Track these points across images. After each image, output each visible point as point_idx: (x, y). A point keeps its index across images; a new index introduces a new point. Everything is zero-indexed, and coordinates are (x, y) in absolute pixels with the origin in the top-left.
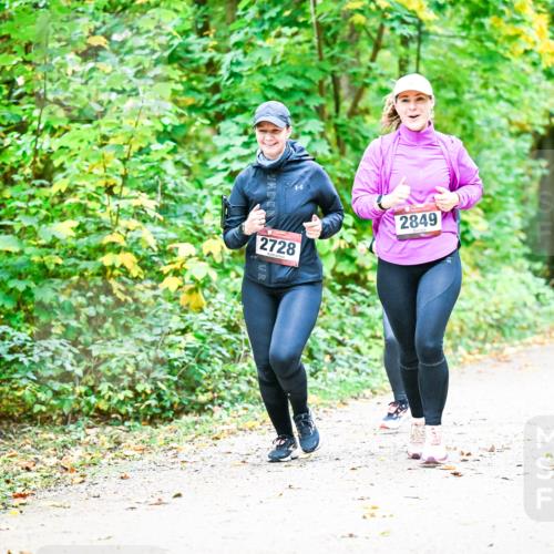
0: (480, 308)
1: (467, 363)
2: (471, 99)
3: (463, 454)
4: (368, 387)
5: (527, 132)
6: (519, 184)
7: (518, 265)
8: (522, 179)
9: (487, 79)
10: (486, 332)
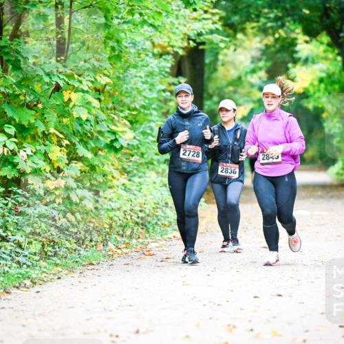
0: (127, 207)
1: (116, 256)
2: (119, 24)
3: (111, 336)
4: (29, 278)
5: (168, 53)
6: (162, 99)
7: (160, 170)
8: (164, 94)
9: (133, 5)
10: (133, 230)
